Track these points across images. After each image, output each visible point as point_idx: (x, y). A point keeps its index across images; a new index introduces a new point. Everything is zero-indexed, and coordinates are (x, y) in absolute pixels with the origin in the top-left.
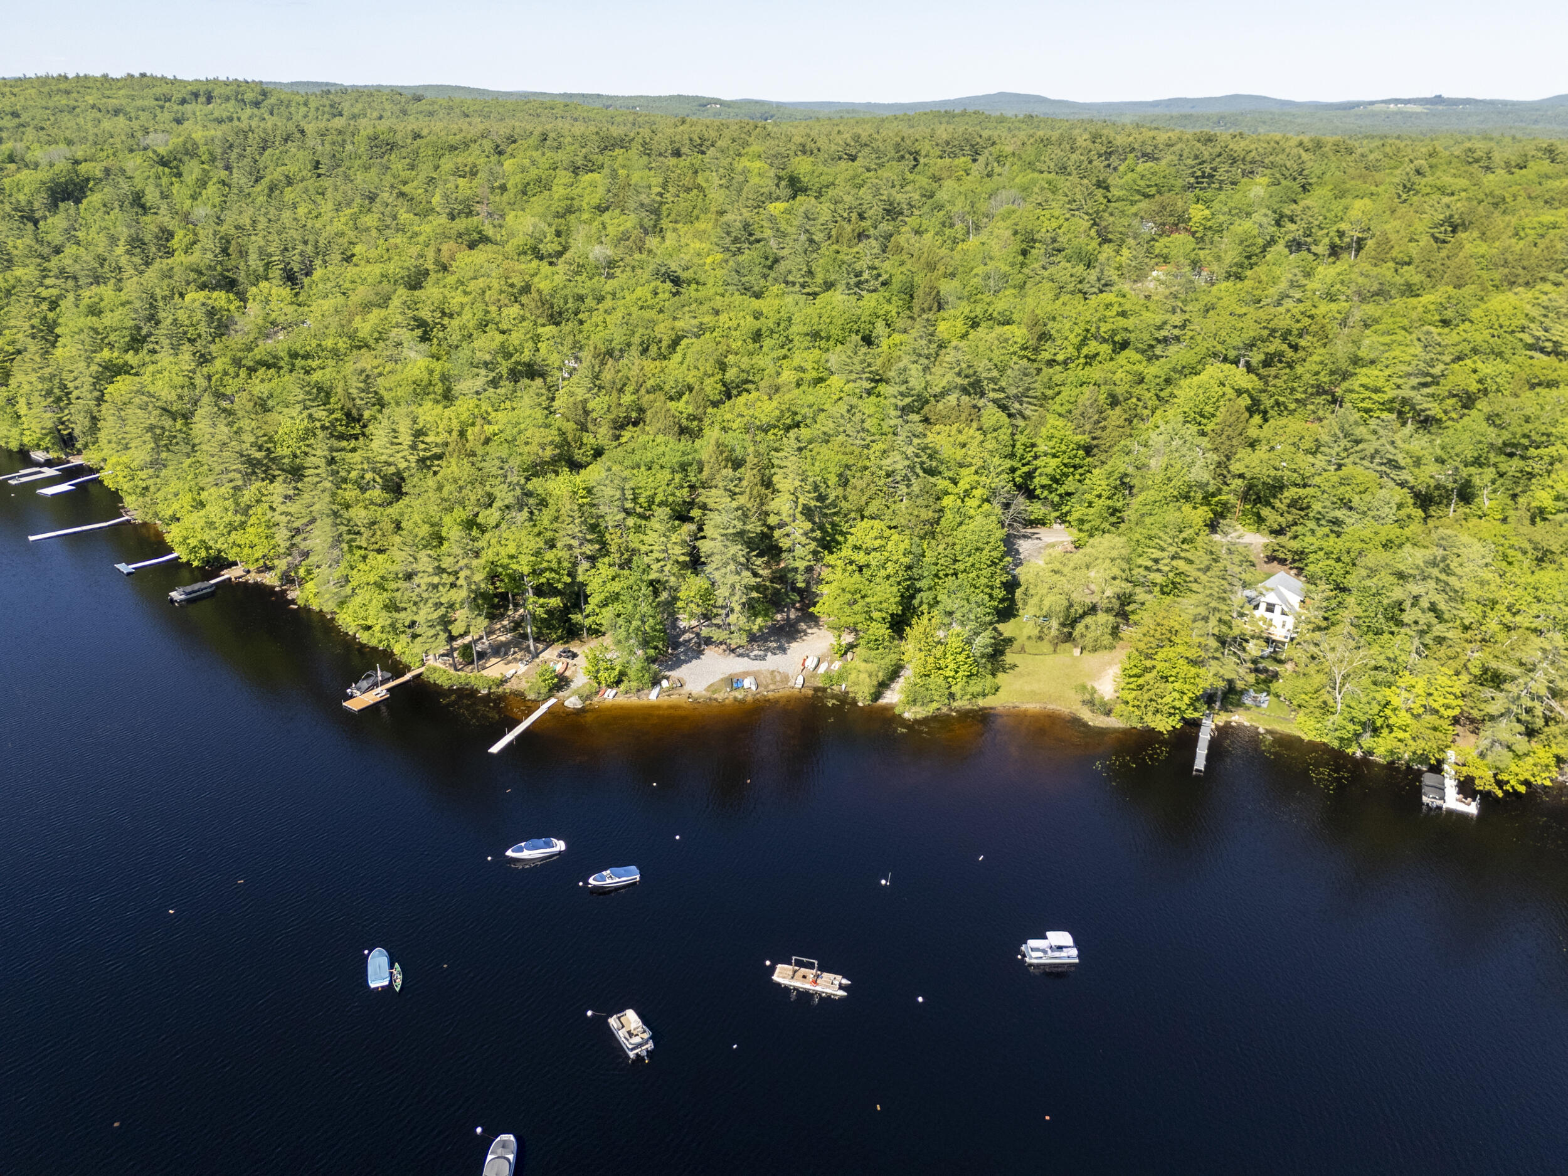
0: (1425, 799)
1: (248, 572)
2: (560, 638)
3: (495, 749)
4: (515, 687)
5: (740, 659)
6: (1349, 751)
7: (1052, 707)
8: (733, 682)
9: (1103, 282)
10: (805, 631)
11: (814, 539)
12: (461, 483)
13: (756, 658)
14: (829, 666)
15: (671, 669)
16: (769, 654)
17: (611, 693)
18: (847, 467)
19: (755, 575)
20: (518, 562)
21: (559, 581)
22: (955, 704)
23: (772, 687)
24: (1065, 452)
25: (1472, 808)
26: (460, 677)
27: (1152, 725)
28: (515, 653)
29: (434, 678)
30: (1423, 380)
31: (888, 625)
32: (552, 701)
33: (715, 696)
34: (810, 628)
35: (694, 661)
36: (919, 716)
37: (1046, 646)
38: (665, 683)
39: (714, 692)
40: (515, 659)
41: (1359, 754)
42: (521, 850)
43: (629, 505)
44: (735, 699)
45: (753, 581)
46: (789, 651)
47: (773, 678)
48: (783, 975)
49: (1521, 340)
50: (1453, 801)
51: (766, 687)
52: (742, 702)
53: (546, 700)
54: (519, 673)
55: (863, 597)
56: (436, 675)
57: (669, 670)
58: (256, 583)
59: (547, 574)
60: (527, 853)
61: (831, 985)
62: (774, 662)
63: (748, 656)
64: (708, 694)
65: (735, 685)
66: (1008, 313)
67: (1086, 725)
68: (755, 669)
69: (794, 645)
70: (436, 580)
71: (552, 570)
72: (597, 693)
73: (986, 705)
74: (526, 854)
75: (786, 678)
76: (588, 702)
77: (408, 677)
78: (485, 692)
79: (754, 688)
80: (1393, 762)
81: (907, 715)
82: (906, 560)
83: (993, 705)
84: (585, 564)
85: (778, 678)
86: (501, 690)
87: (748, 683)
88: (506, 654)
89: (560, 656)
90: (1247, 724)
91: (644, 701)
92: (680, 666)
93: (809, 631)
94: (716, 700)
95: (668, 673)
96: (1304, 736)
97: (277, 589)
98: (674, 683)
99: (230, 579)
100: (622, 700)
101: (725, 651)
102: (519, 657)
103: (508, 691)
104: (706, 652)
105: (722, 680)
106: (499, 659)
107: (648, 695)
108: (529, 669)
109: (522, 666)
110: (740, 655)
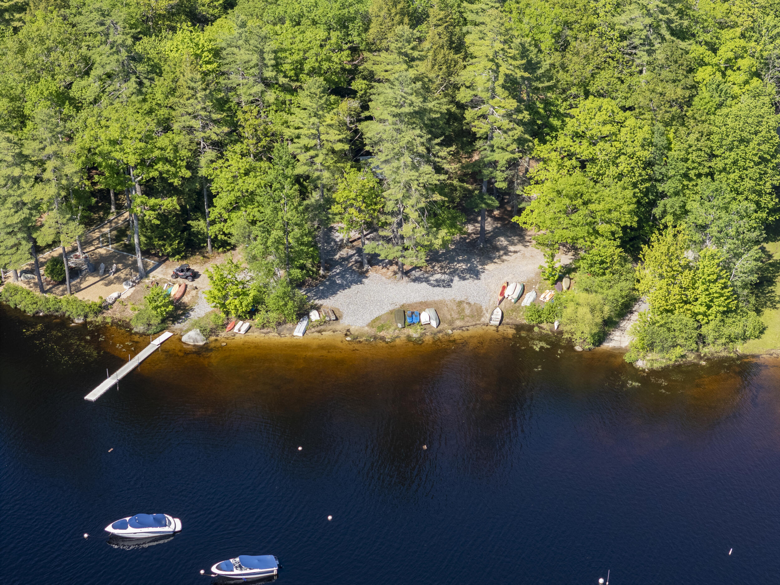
2: (176, 252)
3: (93, 396)
4: (118, 316)
5: (416, 285)
8: (406, 315)
10: (505, 248)
11: (520, 123)
12: (49, 43)
13: (439, 284)
14: (537, 296)
15: (323, 295)
16: (456, 279)
17: (242, 327)
18: (568, 25)
19: (438, 170)
20: (122, 150)
21: (175, 175)
22: (705, 351)
23: (458, 323)
26: (47, 300)
28: (118, 270)
31: (618, 242)
32: (166, 335)
33: (382, 334)
34: (513, 244)
35: (354, 287)
36: (656, 366)
38: (314, 316)
39: (381, 328)
40: (118, 278)
42: (124, 526)
43: (269, 74)
44: (409, 338)
45: (436, 179)
46: (483, 276)
47: (461, 312)
51: (451, 323)
52: (419, 342)
53: (157, 333)
54: (123, 297)
55: (585, 203)
56: (18, 298)
57: (320, 298)
59: (160, 166)
60: (133, 530)
63: (427, 281)
64: (373, 331)
65: (408, 320)
68: (437, 298)
69: (490, 267)
70: (17, 172)
71: (166, 160)
72: (224, 326)
73: (747, 352)
74: (130, 531)
75: (478, 312)
76: (213, 338)
78: (79, 321)
79: (434, 324)
81: (640, 364)
82: (646, 154)
83: (756, 352)
84: (210, 154)
85: (467, 311)
86: (99, 319)
87: (427, 317)
88: (106, 271)
89: (176, 276)
91: (286, 339)
92: (335, 293)
93: (511, 248)
94: (383, 339)
95: (318, 302)
98: (327, 315)
100: (257, 336)
101: (395, 273)
102: (123, 276)
103: (109, 320)
104: (370, 273)
105: (391, 312)
106: (97, 279)
107: (292, 330)
108: (136, 292)
109: (127, 287)
110: (417, 280)
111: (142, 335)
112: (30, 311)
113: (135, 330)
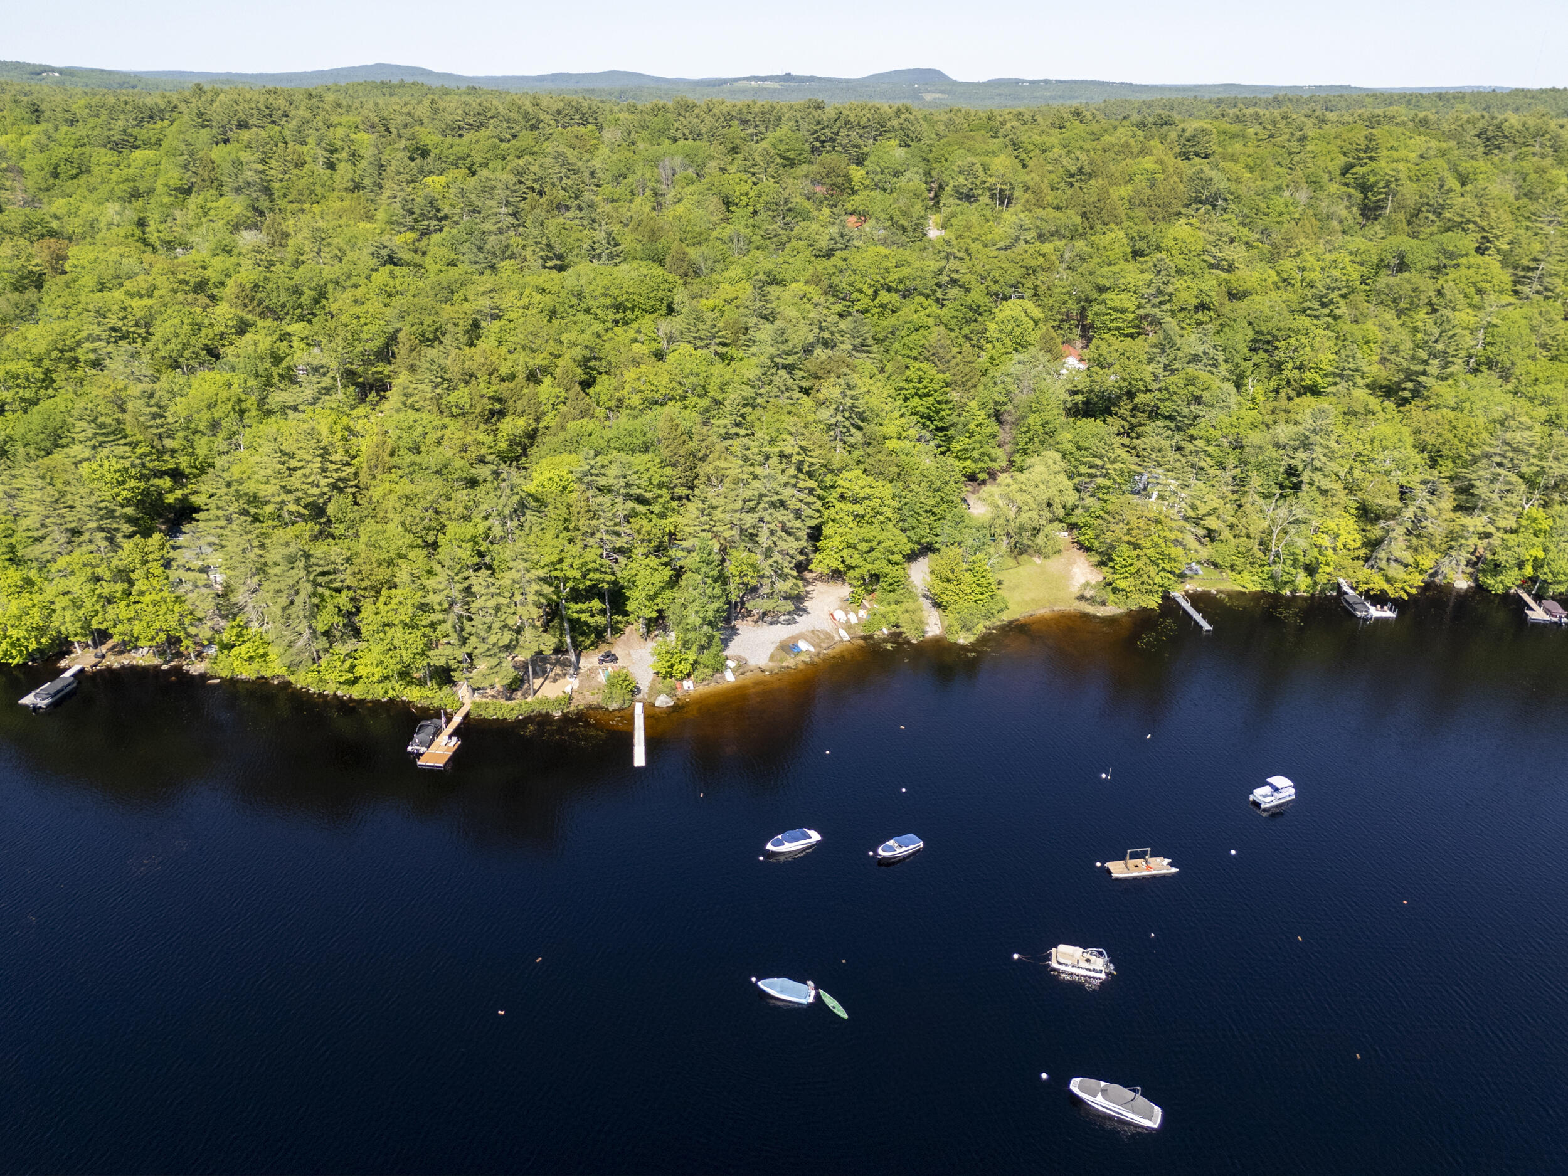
0: (1359, 614)
1: (103, 656)
2: (591, 644)
3: (639, 763)
4: (586, 702)
5: (773, 627)
6: (1283, 592)
7: (1056, 608)
8: (788, 647)
9: (847, 237)
13: (788, 623)
14: (857, 615)
15: (723, 649)
16: (796, 617)
17: (688, 684)
21: (603, 581)
22: (990, 623)
23: (824, 645)
24: (936, 391)
25: (1388, 613)
26: (517, 706)
27: (1144, 605)
29: (490, 714)
30: (1162, 299)
32: (640, 705)
33: (785, 664)
35: (736, 638)
36: (971, 640)
37: (1011, 562)
38: (730, 664)
39: (781, 661)
40: (558, 675)
41: (1288, 593)
42: (779, 843)
44: (804, 663)
46: (810, 611)
47: (819, 637)
48: (1119, 869)
49: (1205, 261)
50: (1375, 612)
51: (821, 646)
52: (813, 664)
53: (633, 706)
54: (576, 687)
55: (879, 543)
56: (491, 711)
57: (722, 651)
58: (123, 667)
60: (788, 846)
61: (1161, 866)
62: (804, 623)
63: (779, 622)
64: (778, 665)
65: (793, 651)
66: (774, 273)
67: (1095, 617)
68: (797, 632)
69: (809, 605)
71: (597, 570)
72: (675, 687)
73: (1010, 619)
75: (829, 636)
76: (675, 698)
77: (457, 720)
78: (557, 714)
79: (812, 649)
80: (1312, 595)
81: (961, 642)
83: (1014, 617)
85: (823, 636)
86: (573, 708)
87: (803, 645)
88: (543, 672)
89: (601, 662)
90: (1199, 589)
94: (788, 667)
95: (724, 654)
96: (1243, 590)
97: (165, 667)
98: (737, 661)
99: (82, 671)
100: (704, 689)
101: (756, 622)
102: (559, 672)
103: (581, 707)
104: (738, 626)
105: (777, 648)
106: (541, 680)
107: (723, 678)
108: (581, 681)
109: (572, 680)
110: (771, 623)
111: (619, 710)
112: (511, 717)
113: (610, 709)
